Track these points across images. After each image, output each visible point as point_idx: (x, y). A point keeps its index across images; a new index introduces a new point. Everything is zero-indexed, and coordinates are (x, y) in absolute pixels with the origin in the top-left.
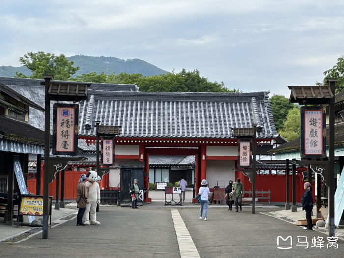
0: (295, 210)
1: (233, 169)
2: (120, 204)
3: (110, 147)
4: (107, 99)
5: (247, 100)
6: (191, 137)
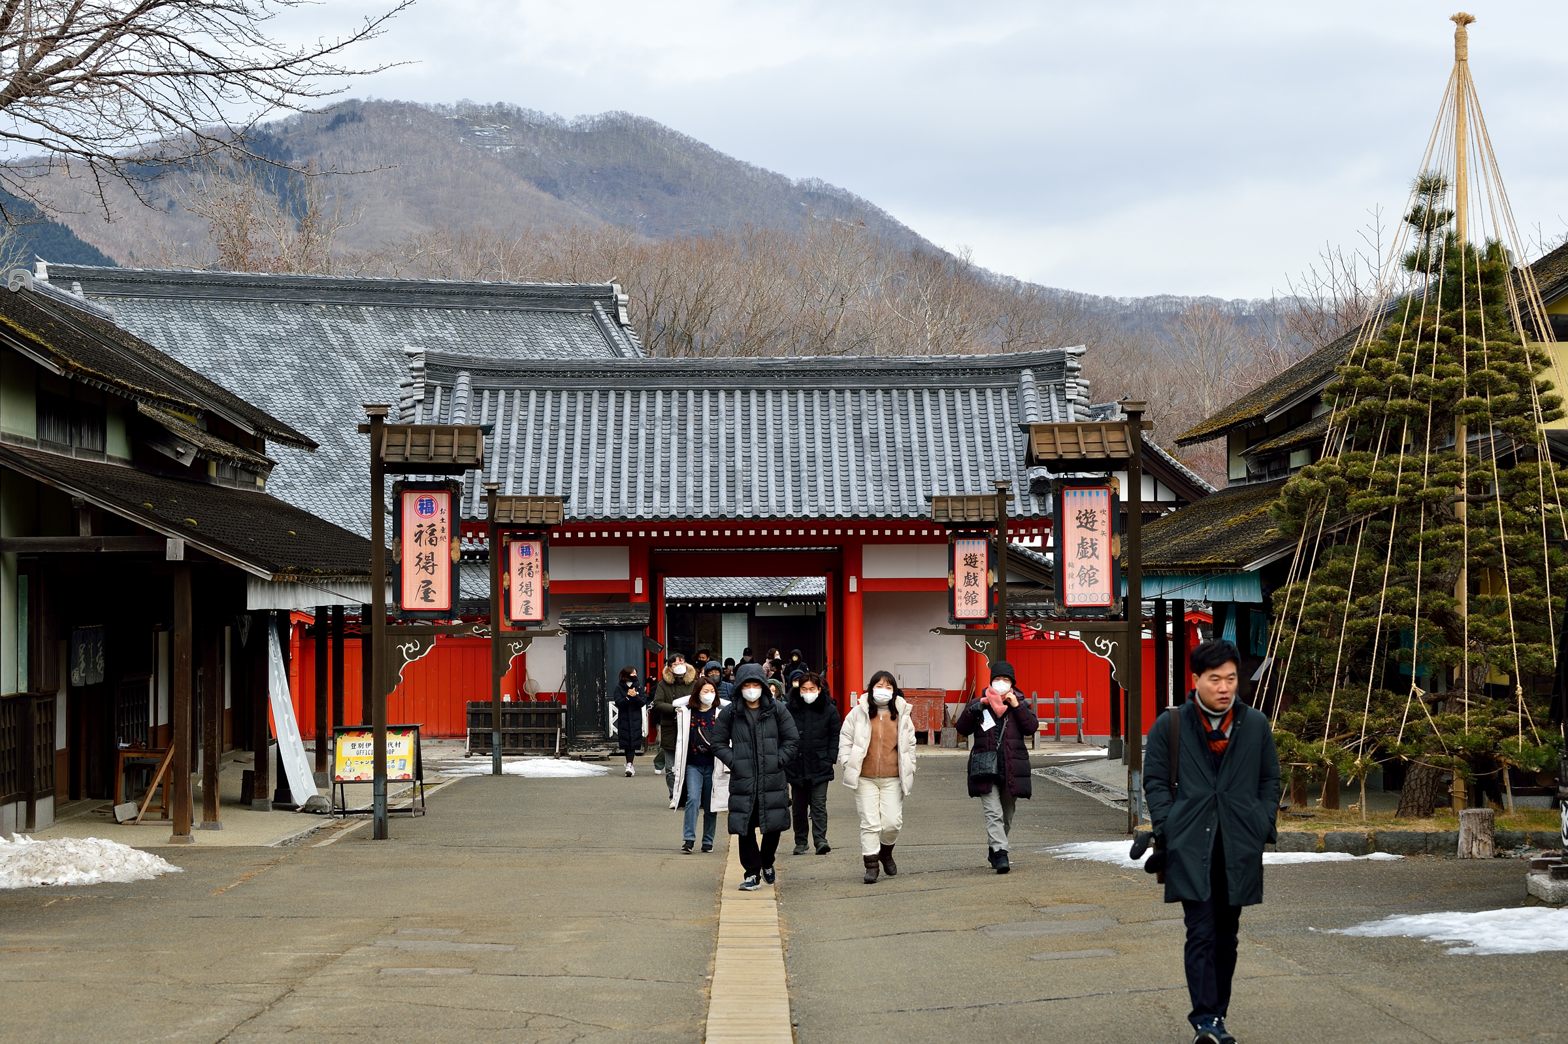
1: (934, 630)
2: (565, 750)
3: (534, 565)
4: (514, 383)
5: (1005, 380)
6: (806, 516)
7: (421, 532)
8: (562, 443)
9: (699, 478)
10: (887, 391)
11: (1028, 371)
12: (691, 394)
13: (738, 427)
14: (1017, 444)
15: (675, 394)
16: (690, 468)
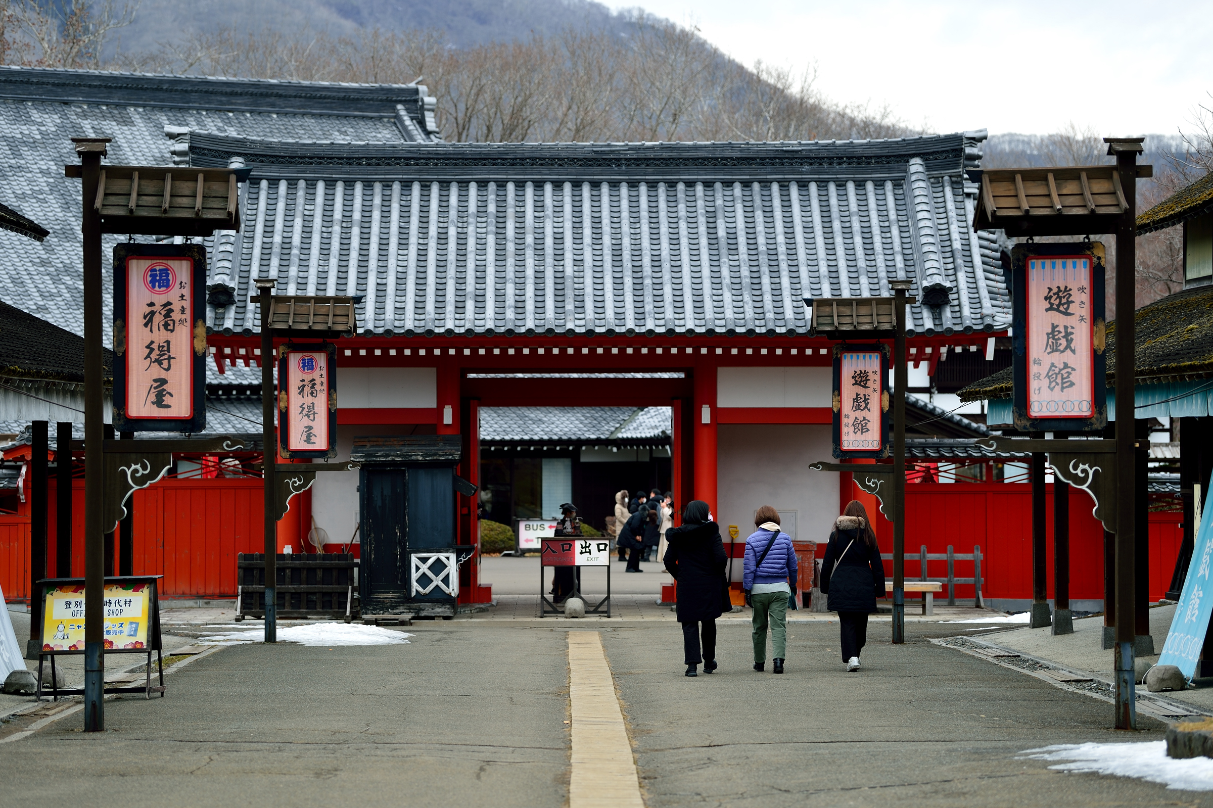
0: (1063, 628)
1: (815, 465)
2: (358, 612)
3: (318, 382)
4: (298, 172)
5: (890, 171)
6: (651, 331)
7: (153, 313)
8: (355, 242)
9: (520, 285)
10: (746, 184)
11: (917, 160)
12: (511, 187)
13: (568, 225)
14: (906, 246)
15: (492, 186)
16: (510, 273)
